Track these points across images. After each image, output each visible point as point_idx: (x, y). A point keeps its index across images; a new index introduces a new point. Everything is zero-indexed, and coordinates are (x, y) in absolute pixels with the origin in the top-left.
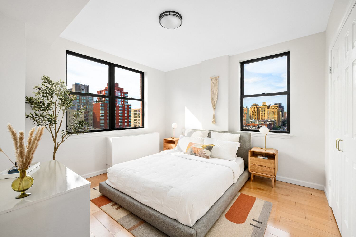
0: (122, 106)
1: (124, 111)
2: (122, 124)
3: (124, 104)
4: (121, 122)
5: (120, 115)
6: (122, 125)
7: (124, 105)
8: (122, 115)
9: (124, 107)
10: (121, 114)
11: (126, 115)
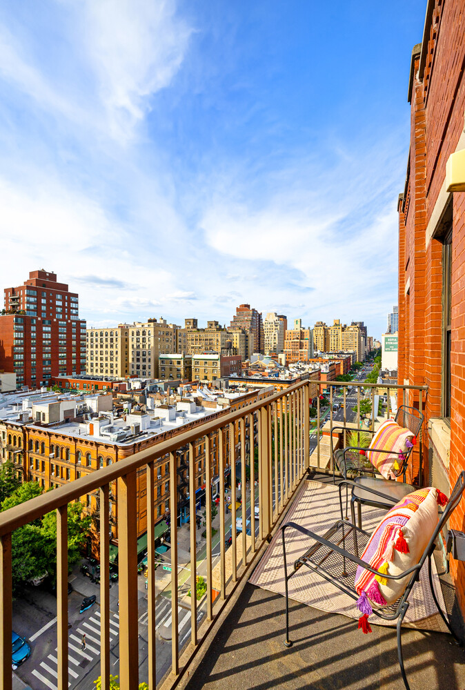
0: (65, 323)
1: (69, 333)
2: (65, 361)
3: (69, 318)
4: (63, 358)
5: (60, 342)
6: (65, 363)
7: (69, 321)
8: (65, 342)
9: (69, 326)
10: (64, 340)
11: (74, 343)
